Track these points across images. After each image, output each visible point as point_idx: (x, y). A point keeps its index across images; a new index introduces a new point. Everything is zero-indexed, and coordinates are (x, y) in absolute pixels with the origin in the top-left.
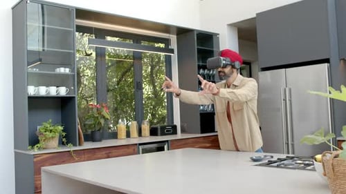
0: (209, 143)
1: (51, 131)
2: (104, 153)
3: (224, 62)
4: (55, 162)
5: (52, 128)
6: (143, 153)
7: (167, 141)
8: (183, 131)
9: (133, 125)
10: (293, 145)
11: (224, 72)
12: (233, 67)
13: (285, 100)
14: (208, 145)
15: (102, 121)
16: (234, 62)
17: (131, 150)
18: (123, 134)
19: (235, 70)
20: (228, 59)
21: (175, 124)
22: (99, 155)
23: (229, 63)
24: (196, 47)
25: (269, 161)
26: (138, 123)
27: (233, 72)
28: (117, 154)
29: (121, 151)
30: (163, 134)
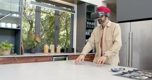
0: (89, 58)
1: (6, 46)
2: (34, 59)
3: (101, 14)
4: (6, 63)
5: (6, 45)
6: (55, 61)
7: (68, 56)
8: (77, 51)
9: (52, 47)
10: (132, 62)
11: (101, 20)
12: (106, 16)
13: (129, 38)
14: (89, 59)
15: (36, 44)
16: (106, 13)
17: (49, 59)
18: (46, 50)
19: (107, 18)
20: (103, 12)
21: (73, 47)
22: (31, 60)
23: (104, 15)
24: (86, 11)
25: (123, 72)
26: (55, 46)
27: (106, 19)
28: (41, 60)
29: (43, 59)
30: (67, 52)
